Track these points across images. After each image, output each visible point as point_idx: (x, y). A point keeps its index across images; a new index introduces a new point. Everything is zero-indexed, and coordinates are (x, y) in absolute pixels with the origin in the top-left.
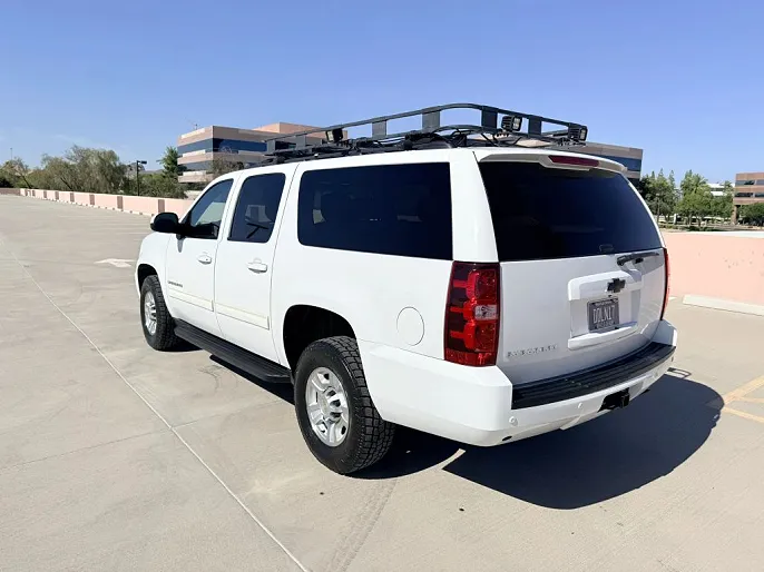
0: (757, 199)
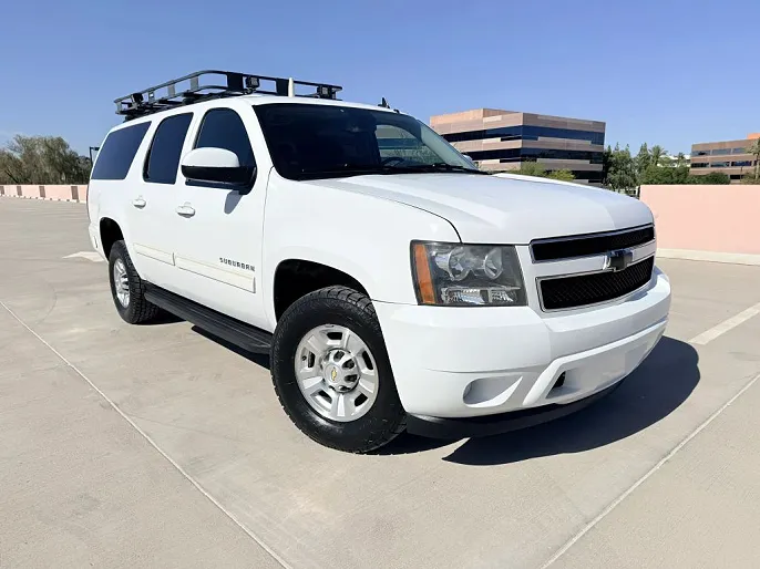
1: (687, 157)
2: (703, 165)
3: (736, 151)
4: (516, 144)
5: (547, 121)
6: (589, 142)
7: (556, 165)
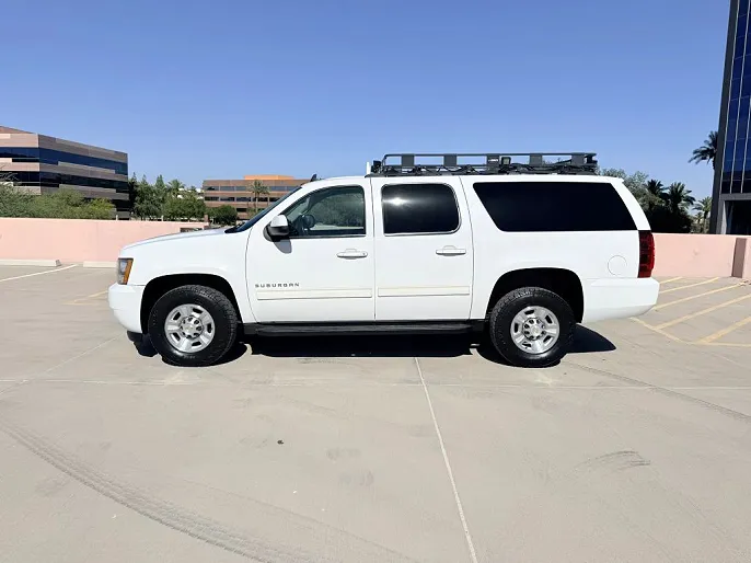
0: (223, 203)
1: (199, 191)
2: (216, 199)
3: (239, 188)
4: (34, 167)
5: (72, 147)
6: (113, 171)
7: (97, 193)
